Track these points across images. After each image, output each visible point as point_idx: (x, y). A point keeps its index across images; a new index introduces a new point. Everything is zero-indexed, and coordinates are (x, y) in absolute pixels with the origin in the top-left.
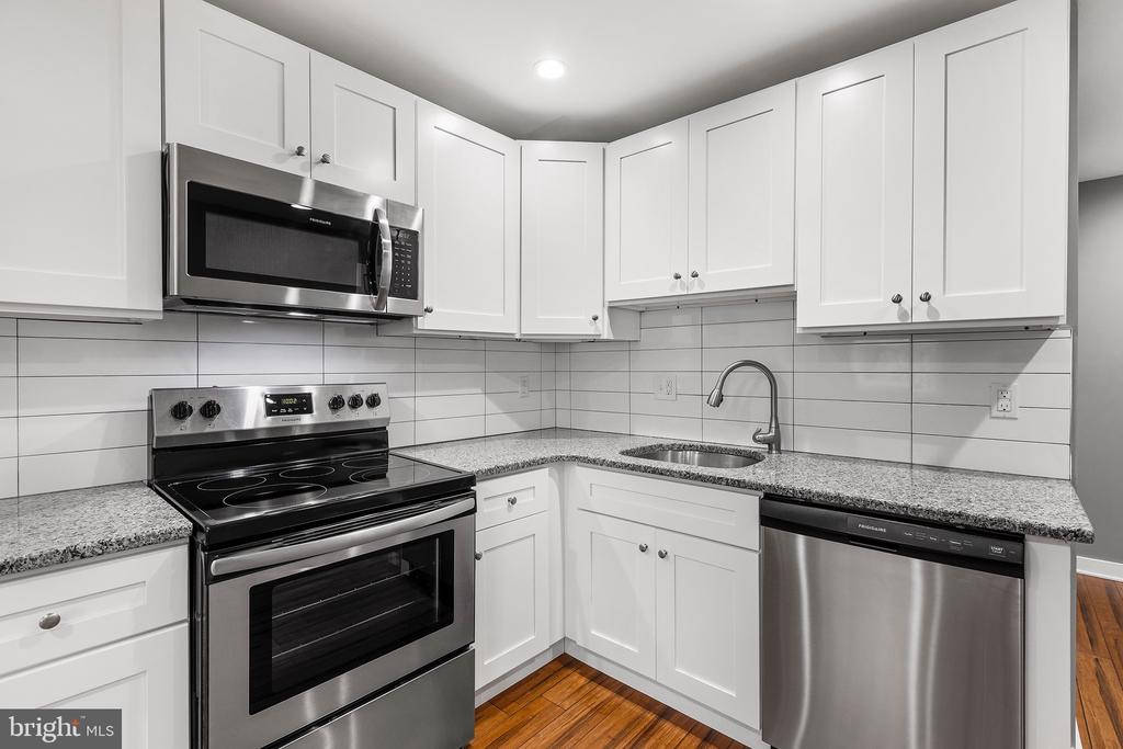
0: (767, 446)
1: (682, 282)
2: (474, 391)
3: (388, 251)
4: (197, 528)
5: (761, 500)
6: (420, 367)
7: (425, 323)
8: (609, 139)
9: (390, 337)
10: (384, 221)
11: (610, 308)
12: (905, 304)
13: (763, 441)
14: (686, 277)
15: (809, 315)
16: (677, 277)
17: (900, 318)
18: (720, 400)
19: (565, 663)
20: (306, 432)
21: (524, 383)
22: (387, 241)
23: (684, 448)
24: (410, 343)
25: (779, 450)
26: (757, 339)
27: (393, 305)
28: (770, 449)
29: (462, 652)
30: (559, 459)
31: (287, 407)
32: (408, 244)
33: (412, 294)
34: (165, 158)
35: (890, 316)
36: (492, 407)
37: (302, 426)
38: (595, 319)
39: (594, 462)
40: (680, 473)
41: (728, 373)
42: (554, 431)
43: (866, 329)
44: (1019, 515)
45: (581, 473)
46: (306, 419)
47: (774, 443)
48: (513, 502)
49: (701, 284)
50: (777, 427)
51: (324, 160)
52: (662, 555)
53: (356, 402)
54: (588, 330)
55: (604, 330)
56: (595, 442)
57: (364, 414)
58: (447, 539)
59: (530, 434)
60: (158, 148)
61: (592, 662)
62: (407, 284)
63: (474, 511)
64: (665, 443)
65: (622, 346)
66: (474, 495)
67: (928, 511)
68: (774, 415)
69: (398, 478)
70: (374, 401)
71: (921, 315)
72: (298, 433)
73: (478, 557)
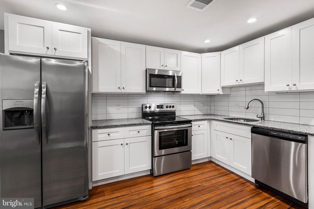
0: (261, 119)
1: (238, 82)
2: (192, 105)
3: (176, 80)
4: (153, 123)
5: (252, 128)
6: (181, 100)
7: (183, 92)
8: (222, 51)
9: (176, 95)
10: (175, 74)
11: (222, 87)
12: (290, 86)
13: (260, 118)
14: (239, 81)
15: (268, 89)
16: (237, 81)
17: (289, 89)
18: (248, 108)
19: (211, 162)
20: (157, 112)
21: (203, 104)
22: (176, 78)
23: (241, 119)
24: (179, 96)
25: (264, 120)
26: (257, 94)
27: (177, 90)
28: (262, 119)
29: (189, 151)
30: (209, 119)
31: (160, 107)
32: (180, 78)
33: (180, 87)
34: (146, 70)
35: (287, 89)
36: (196, 109)
37: (157, 111)
38: (218, 90)
39: (216, 120)
40: (234, 122)
41: (250, 102)
42: (211, 115)
43: (287, 92)
45: (214, 122)
46: (162, 109)
47: (263, 118)
48: (199, 126)
49: (243, 82)
50: (264, 114)
51: (166, 66)
52: (231, 139)
53: (170, 107)
54: (217, 92)
55: (221, 92)
56: (219, 117)
57: (171, 109)
58: (187, 130)
59: (204, 115)
60: (145, 69)
61: (217, 162)
62: (179, 86)
63: (191, 126)
64: (236, 118)
65: (226, 96)
66: (191, 124)
67: (286, 130)
68: (263, 111)
69: (177, 119)
70: (173, 107)
71: (294, 89)
72: (156, 112)
73: (192, 135)
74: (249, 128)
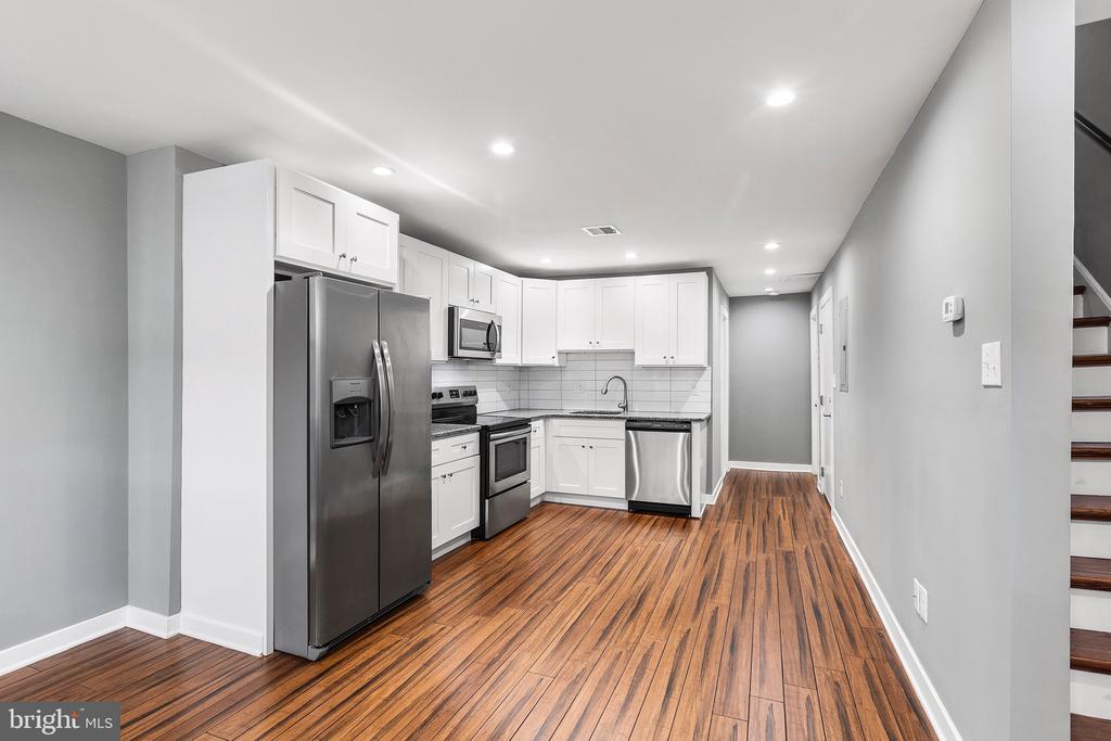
11: (559, 353)
12: (667, 359)
13: (622, 407)
14: (594, 344)
15: (639, 361)
16: (591, 343)
17: (665, 363)
18: (606, 391)
25: (628, 411)
26: (620, 368)
28: (624, 410)
30: (546, 416)
31: (454, 395)
34: (452, 310)
35: (662, 363)
38: (553, 358)
39: (562, 416)
41: (609, 381)
44: (689, 417)
46: (458, 400)
48: (536, 431)
50: (627, 401)
51: (477, 302)
52: (591, 447)
54: (549, 362)
55: (556, 363)
65: (561, 369)
66: (530, 426)
68: (626, 397)
71: (671, 363)
74: (623, 423)
